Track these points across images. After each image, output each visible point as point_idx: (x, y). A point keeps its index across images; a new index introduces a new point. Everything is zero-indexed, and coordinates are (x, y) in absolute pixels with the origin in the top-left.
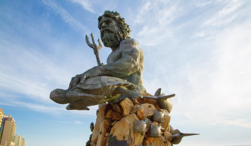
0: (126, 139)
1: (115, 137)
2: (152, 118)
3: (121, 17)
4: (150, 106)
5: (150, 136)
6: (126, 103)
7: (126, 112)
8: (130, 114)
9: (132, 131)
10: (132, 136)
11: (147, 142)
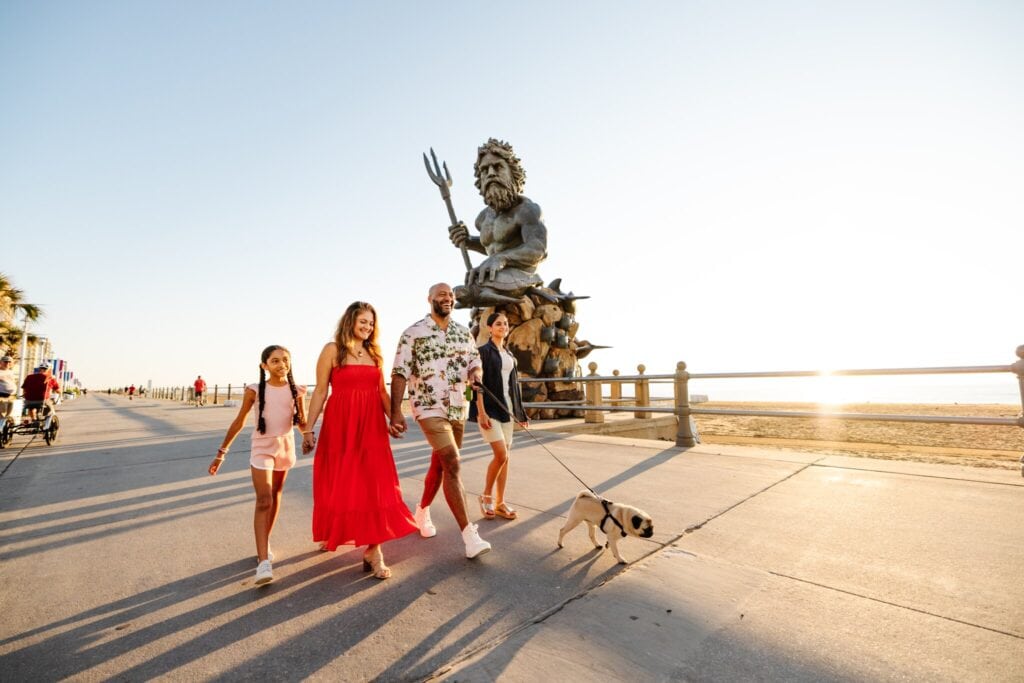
0: (531, 349)
1: (517, 346)
2: (558, 325)
3: (517, 157)
4: (555, 309)
5: (558, 347)
6: (527, 304)
7: (528, 315)
8: (533, 318)
9: (539, 340)
10: (539, 345)
11: (554, 354)
